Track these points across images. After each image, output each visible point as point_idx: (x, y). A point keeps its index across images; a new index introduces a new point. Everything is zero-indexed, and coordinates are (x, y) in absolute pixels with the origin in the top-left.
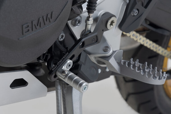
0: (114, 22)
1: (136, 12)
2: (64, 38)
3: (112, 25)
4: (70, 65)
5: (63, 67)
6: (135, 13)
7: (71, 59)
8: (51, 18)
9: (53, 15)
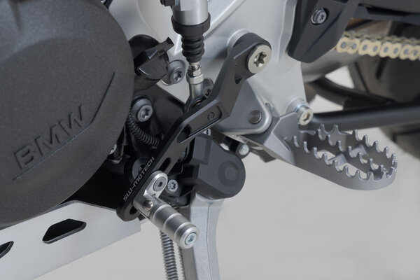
0: (265, 56)
1: (323, 16)
2: (151, 113)
3: (262, 62)
4: (161, 184)
5: (146, 191)
6: (320, 17)
7: (162, 169)
8: (81, 119)
9: (83, 113)
